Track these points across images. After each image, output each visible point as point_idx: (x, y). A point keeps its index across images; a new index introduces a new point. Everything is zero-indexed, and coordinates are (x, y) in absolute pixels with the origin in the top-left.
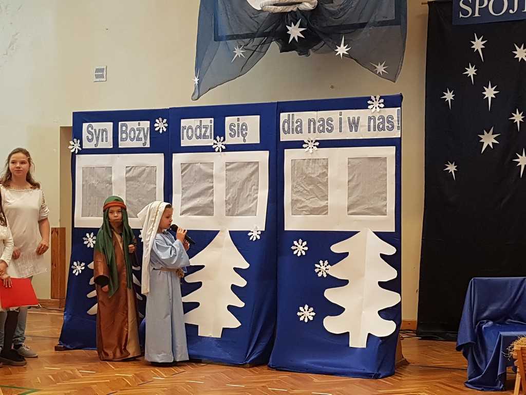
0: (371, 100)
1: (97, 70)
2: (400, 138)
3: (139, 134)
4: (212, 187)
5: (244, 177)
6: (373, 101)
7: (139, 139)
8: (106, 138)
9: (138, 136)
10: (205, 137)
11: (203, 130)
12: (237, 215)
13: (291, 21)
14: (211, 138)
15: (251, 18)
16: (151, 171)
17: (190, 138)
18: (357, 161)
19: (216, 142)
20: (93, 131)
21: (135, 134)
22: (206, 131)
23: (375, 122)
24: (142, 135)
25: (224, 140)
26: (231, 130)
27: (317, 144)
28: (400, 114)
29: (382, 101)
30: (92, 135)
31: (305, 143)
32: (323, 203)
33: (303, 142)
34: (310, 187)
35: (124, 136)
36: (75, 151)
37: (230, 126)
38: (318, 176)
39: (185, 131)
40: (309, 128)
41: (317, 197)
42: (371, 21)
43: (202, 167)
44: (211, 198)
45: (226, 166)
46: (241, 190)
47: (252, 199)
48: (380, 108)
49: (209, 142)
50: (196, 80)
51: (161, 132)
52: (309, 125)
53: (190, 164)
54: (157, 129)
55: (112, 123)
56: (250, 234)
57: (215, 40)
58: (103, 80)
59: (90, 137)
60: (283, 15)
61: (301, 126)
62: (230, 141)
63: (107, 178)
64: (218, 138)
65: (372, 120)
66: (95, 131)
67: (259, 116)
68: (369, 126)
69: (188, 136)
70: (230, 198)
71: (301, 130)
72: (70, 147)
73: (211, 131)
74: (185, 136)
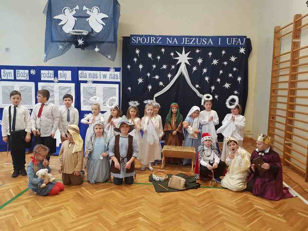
1: (6, 49)
4: (54, 95)
5: (66, 92)
7: (24, 77)
8: (11, 75)
10: (50, 77)
11: (50, 75)
13: (79, 38)
14: (53, 77)
16: (29, 89)
18: (106, 89)
20: (6, 73)
21: (23, 74)
23: (112, 76)
24: (25, 75)
25: (58, 79)
26: (60, 75)
27: (92, 82)
28: (120, 74)
29: (114, 69)
31: (88, 81)
34: (90, 96)
35: (18, 75)
38: (93, 93)
39: (43, 75)
40: (89, 77)
44: (53, 99)
45: (59, 88)
49: (52, 79)
50: (45, 55)
51: (33, 74)
52: (89, 75)
53: (45, 86)
54: (31, 73)
55: (13, 70)
57: (51, 42)
60: (76, 35)
61: (86, 75)
62: (60, 79)
64: (55, 78)
67: (71, 71)
70: (60, 99)
71: (86, 77)
73: (53, 75)
74: (43, 77)
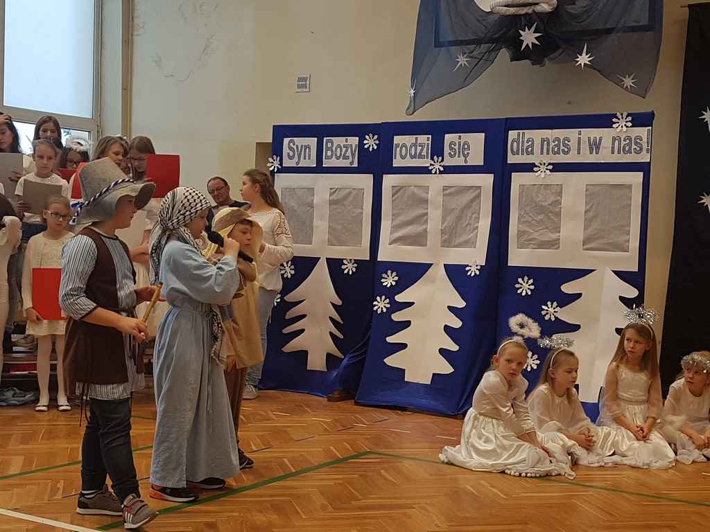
0: (617, 118)
1: (300, 79)
2: (650, 162)
3: (346, 151)
4: (427, 214)
5: (464, 204)
6: (619, 119)
7: (346, 158)
8: (309, 155)
9: (345, 153)
10: (421, 156)
11: (419, 148)
12: (455, 246)
13: (525, 25)
14: (427, 158)
15: (478, 21)
16: (357, 194)
17: (403, 157)
18: (598, 188)
19: (433, 163)
20: (295, 147)
21: (341, 151)
22: (422, 150)
23: (620, 144)
24: (349, 153)
25: (443, 160)
26: (451, 149)
27: (551, 167)
28: (651, 134)
29: (630, 118)
30: (294, 152)
31: (536, 166)
32: (554, 236)
33: (534, 165)
34: (540, 217)
35: (329, 153)
36: (274, 170)
37: (451, 144)
38: (550, 205)
39: (398, 149)
40: (542, 149)
41: (547, 228)
42: (620, 26)
43: (416, 190)
44: (425, 227)
45: (444, 190)
46: (459, 218)
47: (472, 229)
48: (627, 127)
49: (426, 163)
50: (412, 92)
51: (371, 149)
52: (542, 145)
53: (402, 187)
54: (366, 147)
55: (316, 139)
56: (467, 269)
57: (435, 46)
58: (305, 90)
59: (291, 154)
60: (515, 17)
61: (533, 143)
62: (449, 162)
63: (309, 200)
64: (435, 157)
65: (617, 141)
66: (297, 148)
67: (484, 134)
68: (613, 148)
69: (401, 156)
70: (446, 227)
71: (532, 150)
72: (269, 165)
73: (428, 150)
74: (398, 156)
